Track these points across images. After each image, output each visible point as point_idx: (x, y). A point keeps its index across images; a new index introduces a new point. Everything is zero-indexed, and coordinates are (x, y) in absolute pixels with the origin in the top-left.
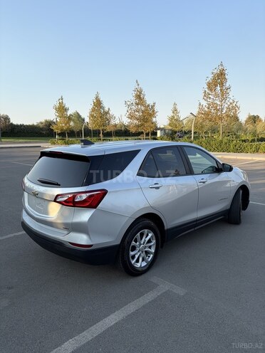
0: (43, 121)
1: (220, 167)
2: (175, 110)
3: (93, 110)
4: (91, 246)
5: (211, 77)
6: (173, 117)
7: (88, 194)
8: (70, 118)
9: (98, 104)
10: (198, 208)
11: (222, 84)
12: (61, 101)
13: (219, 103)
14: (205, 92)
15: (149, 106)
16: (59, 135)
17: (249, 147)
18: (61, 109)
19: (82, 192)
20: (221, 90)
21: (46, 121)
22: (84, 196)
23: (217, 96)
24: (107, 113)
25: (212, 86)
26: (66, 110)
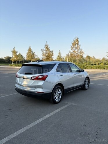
0: (6, 57)
1: (80, 70)
2: (60, 53)
3: (28, 53)
4: (43, 92)
5: (73, 41)
6: (59, 56)
7: (42, 76)
8: (18, 56)
9: (30, 50)
10: (74, 83)
11: (77, 44)
12: (14, 49)
13: (77, 51)
14: (71, 47)
15: (51, 51)
16: (14, 62)
17: (88, 67)
18: (15, 52)
19: (40, 76)
20: (77, 46)
21: (7, 57)
22: (41, 77)
23: (76, 48)
24: (34, 54)
25: (74, 44)
26: (17, 52)
